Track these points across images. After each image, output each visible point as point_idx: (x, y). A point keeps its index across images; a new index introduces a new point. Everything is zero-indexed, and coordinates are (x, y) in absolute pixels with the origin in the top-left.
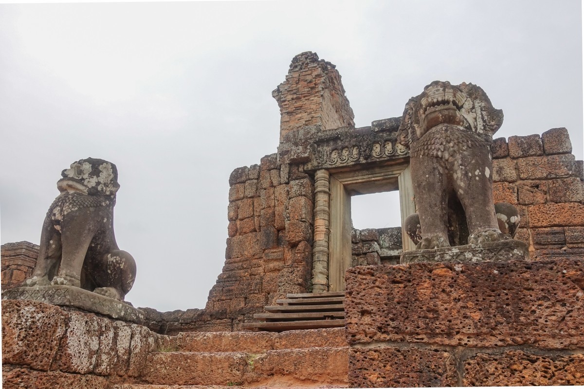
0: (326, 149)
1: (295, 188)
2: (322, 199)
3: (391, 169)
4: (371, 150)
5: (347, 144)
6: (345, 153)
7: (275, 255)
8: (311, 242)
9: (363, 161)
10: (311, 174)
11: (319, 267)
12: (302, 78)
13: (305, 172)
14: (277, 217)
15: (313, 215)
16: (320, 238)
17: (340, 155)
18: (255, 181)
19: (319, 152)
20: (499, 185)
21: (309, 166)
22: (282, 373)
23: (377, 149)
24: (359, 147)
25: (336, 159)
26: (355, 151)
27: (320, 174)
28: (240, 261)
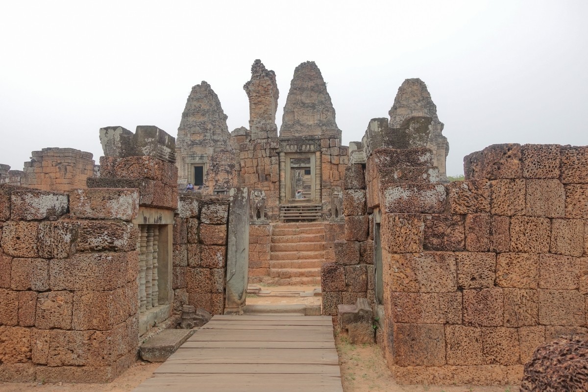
0: (284, 144)
1: (274, 161)
2: (283, 164)
3: (308, 154)
4: (302, 147)
5: (292, 143)
6: (292, 147)
7: (266, 185)
8: (280, 181)
9: (298, 151)
10: (278, 153)
11: (283, 190)
12: (261, 84)
13: (276, 153)
14: (266, 170)
15: (280, 170)
16: (283, 179)
17: (290, 147)
18: (253, 151)
19: (282, 145)
20: (343, 165)
21: (278, 151)
22: (303, 233)
23: (304, 147)
24: (297, 145)
25: (288, 149)
26: (296, 147)
27: (282, 154)
28: (249, 185)
